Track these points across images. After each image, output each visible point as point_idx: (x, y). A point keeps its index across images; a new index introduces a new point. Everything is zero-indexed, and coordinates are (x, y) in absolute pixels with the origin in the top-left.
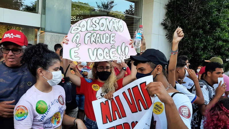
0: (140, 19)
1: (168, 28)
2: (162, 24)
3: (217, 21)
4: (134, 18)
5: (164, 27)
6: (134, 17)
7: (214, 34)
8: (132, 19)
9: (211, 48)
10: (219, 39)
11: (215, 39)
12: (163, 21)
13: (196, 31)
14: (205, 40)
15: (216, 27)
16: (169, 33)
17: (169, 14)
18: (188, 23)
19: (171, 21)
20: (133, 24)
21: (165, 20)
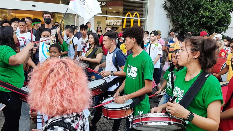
0: (147, 2)
2: (163, 6)
7: (199, 14)
9: (197, 24)
11: (199, 17)
15: (200, 8)
16: (168, 13)
20: (143, 6)
21: (165, 3)
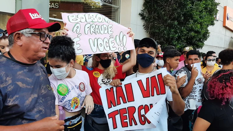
0: (119, 8)
1: (145, 19)
2: (140, 14)
3: (191, 14)
4: (112, 7)
5: (141, 17)
6: (113, 5)
7: (188, 26)
8: (110, 8)
9: (184, 39)
10: (191, 30)
11: (188, 30)
12: (141, 11)
13: (171, 22)
14: (179, 31)
15: (189, 19)
16: (146, 24)
17: (146, 4)
18: (164, 14)
19: (149, 12)
21: (143, 10)
